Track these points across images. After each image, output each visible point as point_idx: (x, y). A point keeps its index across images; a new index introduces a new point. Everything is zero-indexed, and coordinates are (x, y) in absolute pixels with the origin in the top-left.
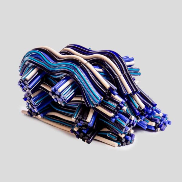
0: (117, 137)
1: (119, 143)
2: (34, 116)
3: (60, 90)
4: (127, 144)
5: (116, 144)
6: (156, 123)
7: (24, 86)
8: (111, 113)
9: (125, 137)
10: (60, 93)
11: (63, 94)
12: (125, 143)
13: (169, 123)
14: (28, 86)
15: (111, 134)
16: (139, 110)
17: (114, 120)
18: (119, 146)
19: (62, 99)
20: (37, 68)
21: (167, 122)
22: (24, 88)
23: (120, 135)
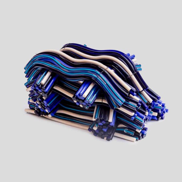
0: (134, 132)
1: (137, 137)
2: (41, 115)
3: (85, 95)
4: (143, 138)
5: (135, 139)
6: (159, 113)
7: (39, 90)
8: (132, 112)
9: (141, 132)
10: (85, 98)
11: (88, 99)
12: (141, 137)
13: (167, 111)
14: (44, 90)
15: (127, 129)
16: (147, 104)
17: (134, 118)
18: (137, 140)
19: (86, 103)
20: (50, 72)
21: (166, 110)
22: (38, 92)
23: (137, 130)
